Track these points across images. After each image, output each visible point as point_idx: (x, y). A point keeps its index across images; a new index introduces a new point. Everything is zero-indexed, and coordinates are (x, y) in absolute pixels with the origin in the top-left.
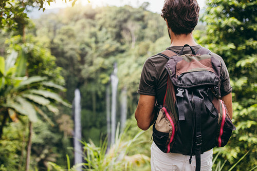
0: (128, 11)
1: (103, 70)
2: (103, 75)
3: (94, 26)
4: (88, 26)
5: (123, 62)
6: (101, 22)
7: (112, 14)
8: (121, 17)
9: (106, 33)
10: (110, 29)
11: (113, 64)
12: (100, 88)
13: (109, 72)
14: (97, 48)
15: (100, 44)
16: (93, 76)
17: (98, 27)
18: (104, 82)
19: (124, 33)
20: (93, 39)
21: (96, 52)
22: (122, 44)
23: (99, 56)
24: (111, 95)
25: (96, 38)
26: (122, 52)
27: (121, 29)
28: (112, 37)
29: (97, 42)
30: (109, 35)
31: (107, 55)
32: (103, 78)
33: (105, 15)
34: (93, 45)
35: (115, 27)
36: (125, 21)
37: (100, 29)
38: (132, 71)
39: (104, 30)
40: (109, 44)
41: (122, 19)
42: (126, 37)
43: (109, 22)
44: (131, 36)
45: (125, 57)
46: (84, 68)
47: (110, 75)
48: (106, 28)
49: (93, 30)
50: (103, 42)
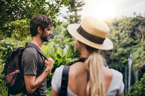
0: (139, 20)
1: (123, 55)
2: (123, 58)
3: (118, 30)
4: (114, 30)
5: (136, 51)
6: (122, 27)
7: (129, 23)
8: (134, 23)
9: (125, 33)
10: (127, 31)
11: (129, 52)
12: (121, 66)
13: (127, 56)
14: (119, 42)
15: (121, 40)
16: (117, 58)
17: (120, 30)
18: (123, 62)
19: (136, 33)
20: (117, 37)
21: (118, 45)
22: (135, 40)
23: (120, 47)
24: (128, 70)
25: (119, 36)
26: (135, 44)
27: (134, 31)
28: (129, 36)
29: (119, 39)
30: (127, 35)
31: (125, 46)
32: (123, 60)
33: (124, 23)
34: (117, 41)
35: (131, 30)
36: (137, 26)
37: (121, 32)
38: (141, 56)
39: (124, 32)
40: (127, 40)
41: (135, 25)
42: (138, 36)
43: (126, 27)
44: (141, 35)
45: (137, 47)
46: (111, 54)
47: (127, 58)
48: (125, 31)
49: (117, 32)
50: (123, 39)
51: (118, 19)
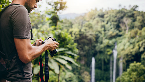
0: (124, 12)
1: (108, 46)
2: (108, 50)
3: (104, 21)
4: (100, 22)
5: (121, 42)
6: (108, 19)
7: (114, 14)
8: (119, 15)
9: (111, 25)
10: (113, 23)
11: (114, 43)
12: (106, 57)
13: (112, 48)
14: (105, 34)
15: (107, 32)
16: (102, 50)
17: (106, 22)
18: (109, 53)
19: (121, 25)
20: (103, 29)
21: (104, 36)
22: (120, 31)
23: (106, 38)
24: (113, 62)
25: (105, 28)
26: (120, 36)
27: (120, 22)
28: (114, 27)
29: (105, 30)
30: (112, 26)
31: (111, 38)
32: (108, 51)
33: (110, 15)
34: (103, 32)
35: (116, 21)
36: (122, 18)
37: (107, 23)
38: (126, 47)
39: (109, 23)
40: (112, 31)
41: (120, 17)
42: (123, 27)
43: (112, 19)
44: (126, 26)
45: (122, 39)
46: (97, 46)
47: (112, 50)
48: (111, 22)
49: (103, 24)
50: (109, 30)
51: (104, 11)
